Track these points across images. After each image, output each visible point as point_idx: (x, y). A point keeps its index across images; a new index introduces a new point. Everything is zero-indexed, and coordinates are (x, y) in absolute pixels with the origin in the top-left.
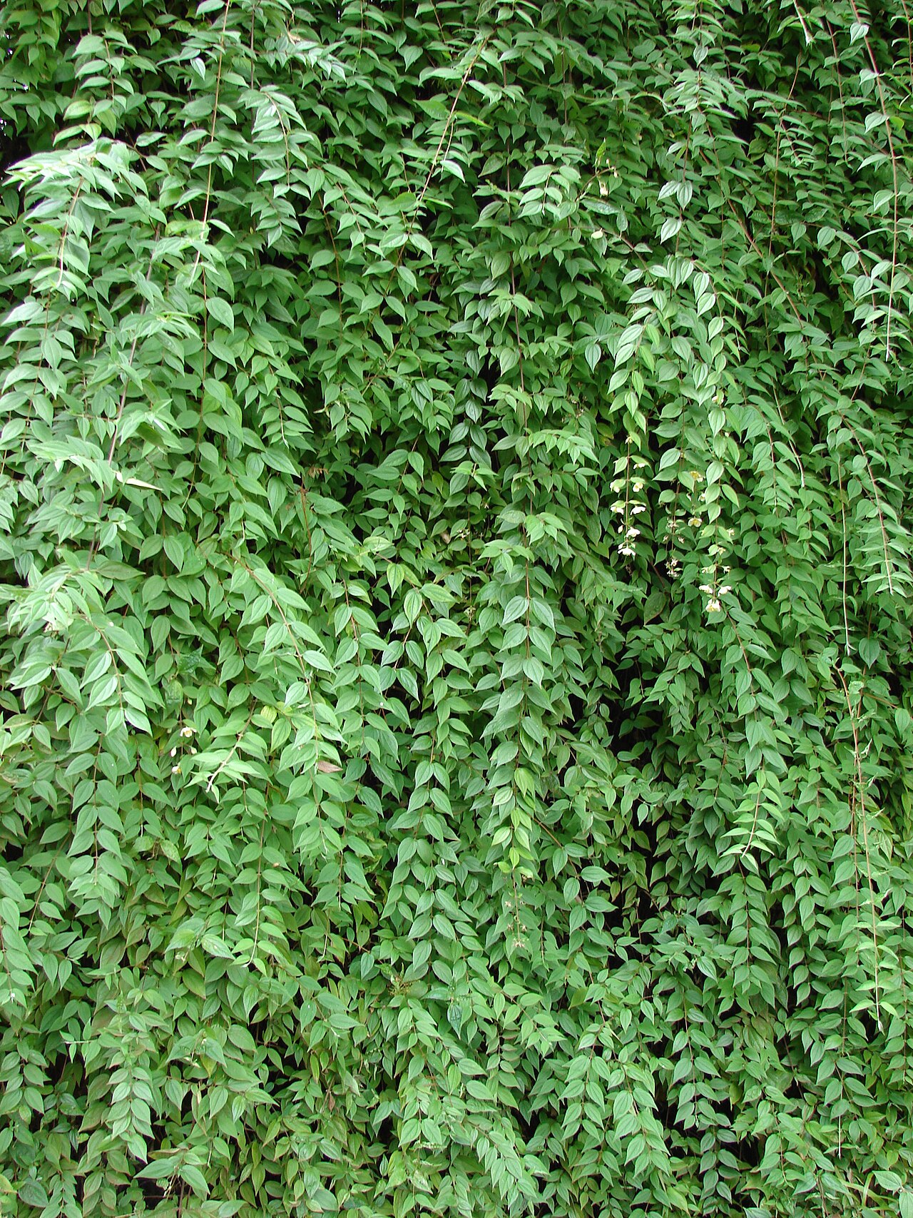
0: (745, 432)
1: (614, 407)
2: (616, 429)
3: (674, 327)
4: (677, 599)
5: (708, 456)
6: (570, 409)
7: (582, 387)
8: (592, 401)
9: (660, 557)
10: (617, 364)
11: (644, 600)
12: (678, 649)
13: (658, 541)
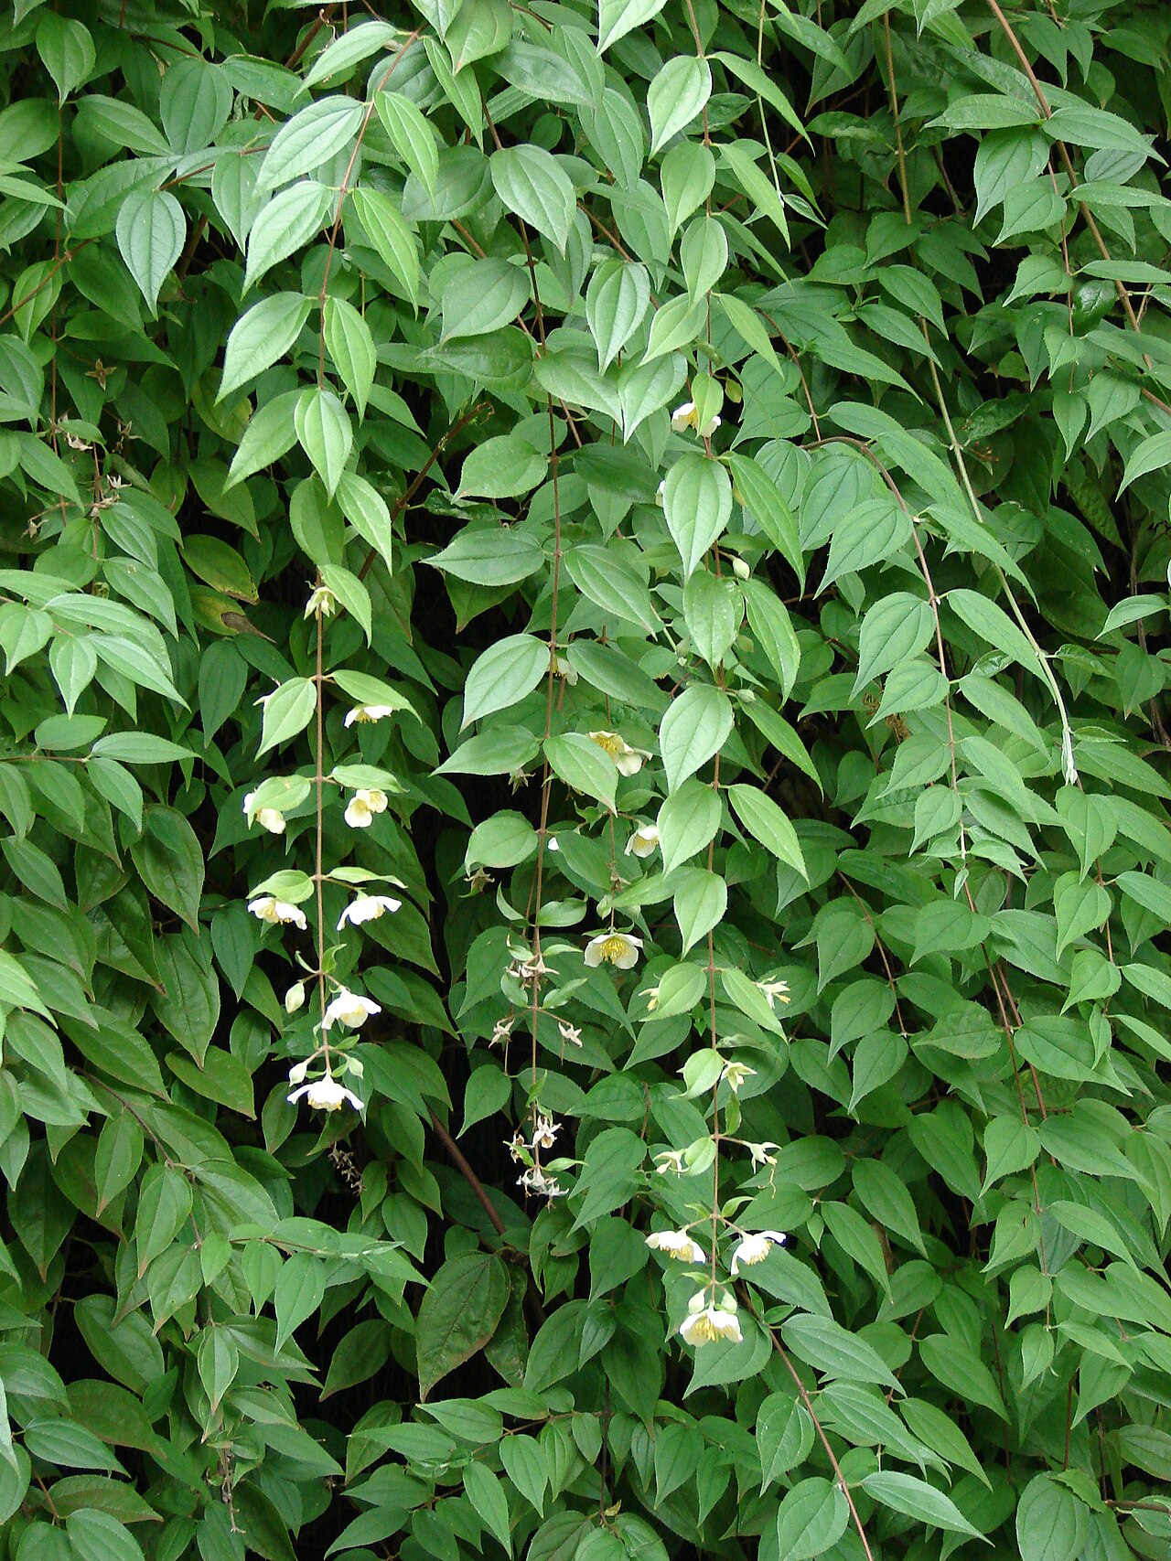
0: (818, 559)
1: (250, 458)
2: (268, 559)
3: (503, 107)
4: (557, 1281)
5: (659, 663)
6: (57, 476)
7: (112, 382)
8: (158, 438)
9: (484, 1099)
10: (256, 266)
11: (414, 1294)
12: (572, 1500)
13: (469, 1033)
